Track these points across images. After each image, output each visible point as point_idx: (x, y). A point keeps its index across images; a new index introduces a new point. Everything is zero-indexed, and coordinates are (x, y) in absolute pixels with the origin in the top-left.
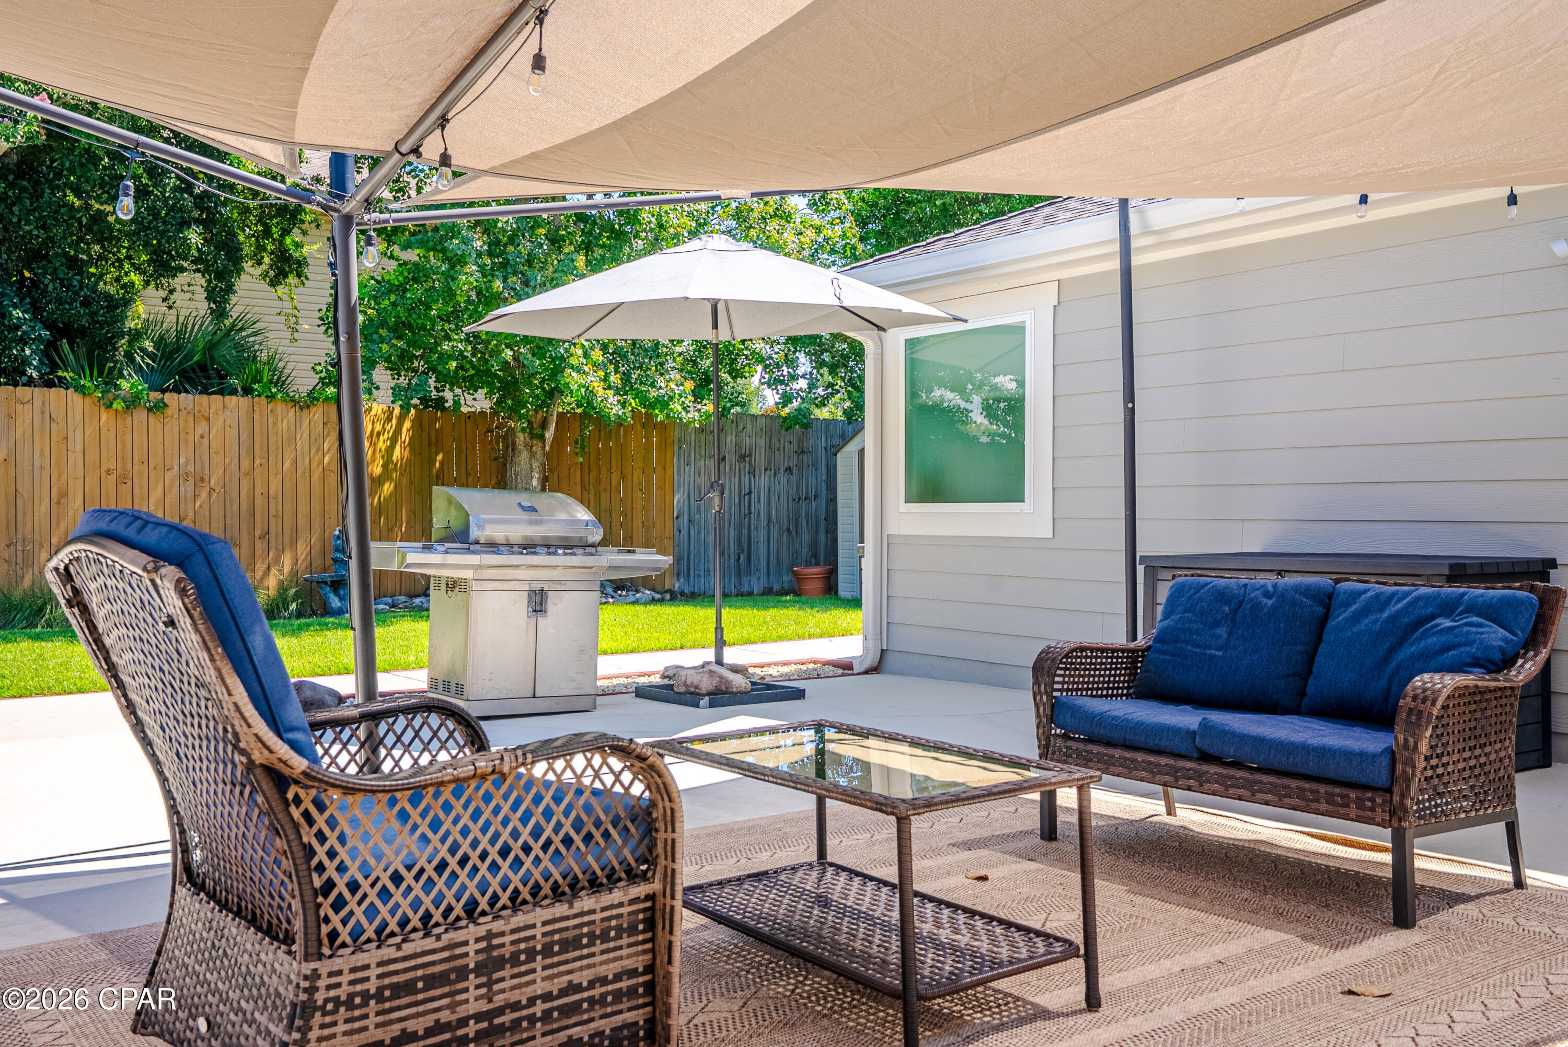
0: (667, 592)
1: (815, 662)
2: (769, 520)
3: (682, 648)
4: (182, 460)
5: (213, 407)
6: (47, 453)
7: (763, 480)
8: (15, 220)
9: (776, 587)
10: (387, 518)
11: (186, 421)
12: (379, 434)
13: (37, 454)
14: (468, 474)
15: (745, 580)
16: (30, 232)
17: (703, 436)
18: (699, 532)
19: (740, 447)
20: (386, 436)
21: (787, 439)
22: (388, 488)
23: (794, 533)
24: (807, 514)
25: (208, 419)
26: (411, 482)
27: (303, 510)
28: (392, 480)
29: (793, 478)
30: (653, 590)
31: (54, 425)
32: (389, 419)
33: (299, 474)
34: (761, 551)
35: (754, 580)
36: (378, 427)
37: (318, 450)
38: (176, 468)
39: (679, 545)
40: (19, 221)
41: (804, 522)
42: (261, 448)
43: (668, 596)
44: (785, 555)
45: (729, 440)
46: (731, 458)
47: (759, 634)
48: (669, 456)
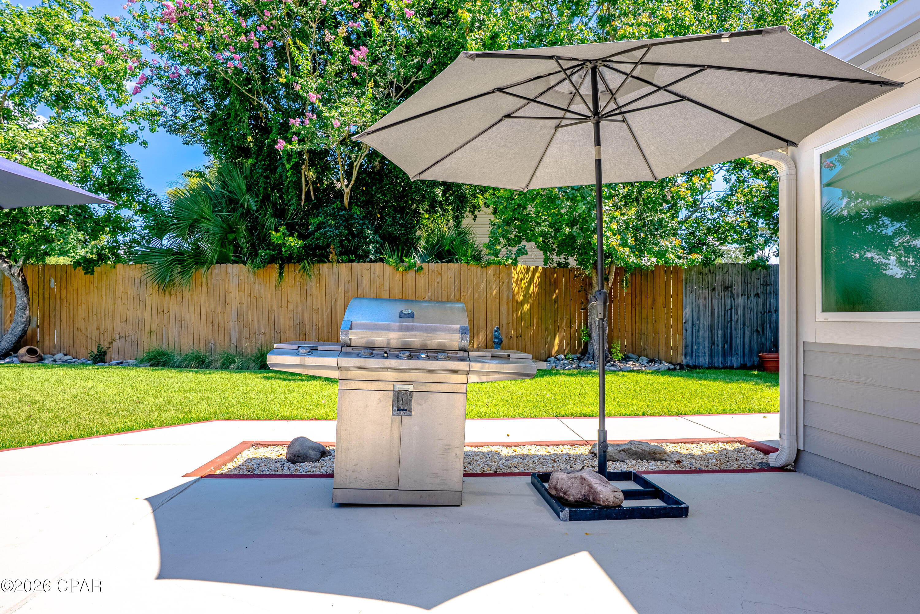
0: (678, 364)
1: (741, 442)
2: (744, 324)
3: (643, 415)
4: (430, 294)
5: (443, 268)
6: (375, 292)
7: (740, 301)
8: (373, 193)
9: (749, 364)
10: (525, 322)
11: (431, 275)
12: (521, 280)
13: (372, 292)
14: (570, 300)
15: (728, 359)
16: (379, 198)
17: (701, 277)
18: (698, 331)
19: (725, 283)
20: (525, 281)
21: (756, 277)
22: (526, 307)
23: (761, 332)
24: (770, 321)
25: (441, 274)
26: (539, 303)
27: (483, 317)
28: (528, 303)
29: (761, 300)
30: (671, 363)
31: (378, 279)
32: (527, 272)
33: (481, 300)
34: (739, 343)
35: (734, 359)
36: (521, 276)
37: (490, 288)
38: (427, 297)
39: (686, 338)
40: (375, 193)
41: (768, 326)
42: (464, 288)
43: (678, 367)
44: (755, 344)
45: (717, 278)
46: (719, 289)
47: (709, 406)
48: (680, 288)
